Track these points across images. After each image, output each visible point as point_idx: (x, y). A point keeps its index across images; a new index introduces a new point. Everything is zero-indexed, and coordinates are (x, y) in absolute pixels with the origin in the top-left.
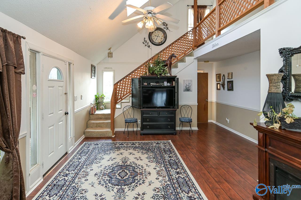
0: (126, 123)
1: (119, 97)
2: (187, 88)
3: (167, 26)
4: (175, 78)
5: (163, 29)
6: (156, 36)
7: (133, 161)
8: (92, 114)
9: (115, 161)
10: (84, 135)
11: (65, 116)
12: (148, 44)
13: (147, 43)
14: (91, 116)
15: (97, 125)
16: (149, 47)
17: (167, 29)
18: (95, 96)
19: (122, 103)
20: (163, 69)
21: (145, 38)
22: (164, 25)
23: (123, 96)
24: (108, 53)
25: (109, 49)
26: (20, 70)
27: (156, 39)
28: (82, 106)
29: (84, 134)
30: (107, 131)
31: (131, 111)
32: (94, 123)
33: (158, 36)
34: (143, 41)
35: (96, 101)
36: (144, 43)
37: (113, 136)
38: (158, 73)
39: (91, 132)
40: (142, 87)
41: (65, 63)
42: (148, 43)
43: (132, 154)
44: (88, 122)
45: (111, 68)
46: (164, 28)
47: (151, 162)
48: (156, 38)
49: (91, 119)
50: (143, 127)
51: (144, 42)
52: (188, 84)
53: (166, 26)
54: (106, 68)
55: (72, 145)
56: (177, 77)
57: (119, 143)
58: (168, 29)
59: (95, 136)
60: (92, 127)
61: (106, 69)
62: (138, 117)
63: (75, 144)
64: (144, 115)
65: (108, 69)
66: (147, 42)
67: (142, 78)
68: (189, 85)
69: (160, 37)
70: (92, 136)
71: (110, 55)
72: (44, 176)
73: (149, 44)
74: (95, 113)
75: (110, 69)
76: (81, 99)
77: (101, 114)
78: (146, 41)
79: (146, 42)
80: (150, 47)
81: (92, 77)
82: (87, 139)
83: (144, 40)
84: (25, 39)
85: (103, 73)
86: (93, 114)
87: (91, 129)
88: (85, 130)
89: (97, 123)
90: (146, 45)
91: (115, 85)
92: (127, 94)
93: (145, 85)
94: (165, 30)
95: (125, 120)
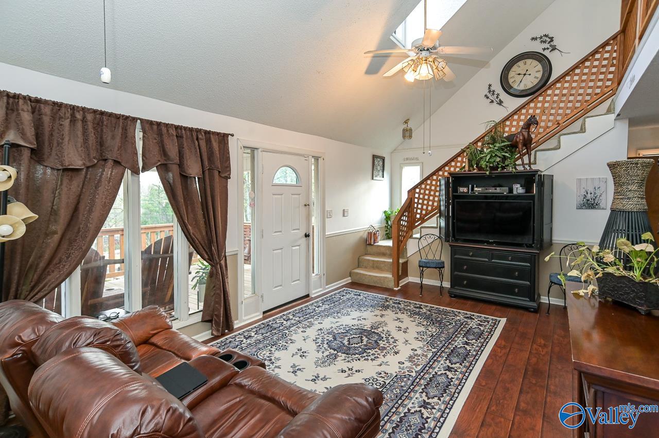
0: (420, 266)
1: (418, 216)
2: (588, 200)
3: (552, 43)
4: (534, 175)
5: (542, 52)
6: (519, 74)
7: (389, 330)
8: (368, 244)
9: (363, 322)
10: (350, 278)
11: (304, 239)
12: (497, 97)
13: (495, 96)
14: (369, 248)
15: (373, 264)
16: (500, 103)
17: (554, 48)
18: (385, 212)
19: (422, 229)
20: (502, 156)
21: (490, 85)
22: (545, 42)
23: (426, 215)
24: (404, 130)
25: (406, 122)
26: (226, 175)
27: (521, 82)
28: (345, 228)
29: (350, 276)
30: (386, 277)
31: (437, 245)
32: (369, 260)
33: (525, 75)
34: (486, 92)
35: (387, 223)
36: (488, 98)
37: (395, 289)
38: (487, 166)
39: (360, 274)
40: (453, 196)
41: (306, 159)
42: (498, 95)
43: (398, 321)
44: (360, 258)
45: (417, 159)
46: (544, 49)
47: (420, 341)
48: (519, 78)
49: (368, 253)
50: (455, 281)
51: (489, 95)
52: (591, 189)
53: (549, 42)
54: (407, 159)
55: (321, 287)
56: (539, 173)
57: (415, 304)
58: (556, 49)
59: (366, 282)
60: (366, 267)
61: (407, 162)
62: (446, 259)
63: (327, 287)
64: (456, 256)
65: (410, 161)
66: (496, 93)
67: (453, 177)
68: (595, 193)
69: (530, 75)
70: (361, 282)
71: (407, 133)
72: (264, 313)
73: (500, 97)
74: (374, 243)
75: (415, 161)
76: (344, 216)
77: (384, 247)
78: (494, 91)
79: (493, 94)
80: (502, 104)
81: (374, 178)
82: (354, 285)
83: (489, 88)
84: (233, 136)
85: (401, 169)
86: (370, 244)
87: (364, 270)
88: (353, 269)
89: (373, 261)
90: (492, 102)
91: (411, 193)
92: (432, 210)
93: (464, 192)
94: (546, 53)
95: (420, 261)
